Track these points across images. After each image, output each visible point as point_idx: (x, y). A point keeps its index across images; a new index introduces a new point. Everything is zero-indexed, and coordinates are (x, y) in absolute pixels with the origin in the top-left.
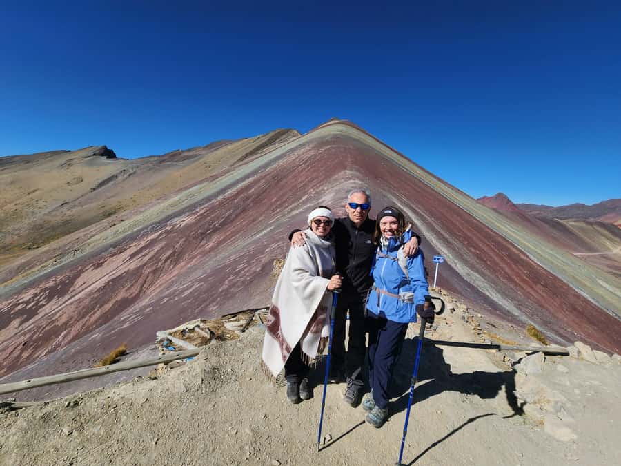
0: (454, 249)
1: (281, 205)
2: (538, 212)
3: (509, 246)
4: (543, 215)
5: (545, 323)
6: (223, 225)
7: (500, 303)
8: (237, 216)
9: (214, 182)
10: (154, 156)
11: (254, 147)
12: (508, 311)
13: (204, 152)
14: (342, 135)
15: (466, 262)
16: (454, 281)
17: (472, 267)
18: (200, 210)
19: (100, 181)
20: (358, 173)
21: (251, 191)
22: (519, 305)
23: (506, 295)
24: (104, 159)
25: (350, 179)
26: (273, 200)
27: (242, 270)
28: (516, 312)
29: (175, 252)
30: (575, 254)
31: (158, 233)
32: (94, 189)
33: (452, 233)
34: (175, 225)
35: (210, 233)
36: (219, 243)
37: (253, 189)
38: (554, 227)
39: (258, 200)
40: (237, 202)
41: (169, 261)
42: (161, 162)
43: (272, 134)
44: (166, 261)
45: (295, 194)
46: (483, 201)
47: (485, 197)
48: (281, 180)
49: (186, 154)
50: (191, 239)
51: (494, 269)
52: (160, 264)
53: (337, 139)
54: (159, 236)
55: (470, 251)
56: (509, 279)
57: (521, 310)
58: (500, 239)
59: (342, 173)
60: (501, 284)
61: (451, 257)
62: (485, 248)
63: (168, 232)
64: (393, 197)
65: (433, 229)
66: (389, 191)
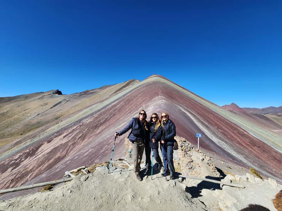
0: (211, 130)
1: (130, 112)
2: (252, 111)
3: (238, 128)
4: (255, 112)
5: (261, 167)
6: (104, 122)
7: (236, 156)
8: (111, 118)
9: (102, 103)
10: (78, 93)
11: (120, 88)
12: (241, 161)
13: (99, 90)
14: (156, 81)
15: (217, 136)
16: (212, 146)
17: (220, 139)
18: (95, 116)
19: (55, 104)
20: (164, 97)
21: (117, 107)
22: (246, 157)
23: (239, 153)
24: (57, 95)
25: (161, 100)
26: (127, 110)
27: (111, 142)
28: (245, 161)
29: (83, 135)
30: (273, 131)
31: (76, 126)
32: (52, 108)
33: (209, 123)
34: (84, 122)
35: (99, 126)
36: (103, 130)
37: (118, 106)
38: (261, 118)
39: (120, 110)
40: (111, 112)
41: (80, 139)
42: (80, 95)
43: (128, 82)
44: (79, 139)
45: (136, 107)
46: (225, 107)
47: (226, 105)
48: (131, 101)
49: (91, 91)
50: (90, 129)
51: (231, 139)
52: (76, 141)
53: (155, 83)
54: (77, 127)
55: (219, 131)
56: (240, 144)
57: (247, 160)
58: (233, 125)
59: (157, 97)
60: (236, 147)
61: (210, 134)
62: (226, 129)
63: (81, 126)
64: (180, 107)
65: (200, 121)
66: (178, 105)
